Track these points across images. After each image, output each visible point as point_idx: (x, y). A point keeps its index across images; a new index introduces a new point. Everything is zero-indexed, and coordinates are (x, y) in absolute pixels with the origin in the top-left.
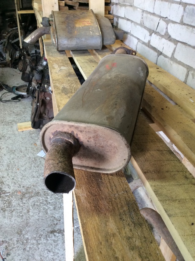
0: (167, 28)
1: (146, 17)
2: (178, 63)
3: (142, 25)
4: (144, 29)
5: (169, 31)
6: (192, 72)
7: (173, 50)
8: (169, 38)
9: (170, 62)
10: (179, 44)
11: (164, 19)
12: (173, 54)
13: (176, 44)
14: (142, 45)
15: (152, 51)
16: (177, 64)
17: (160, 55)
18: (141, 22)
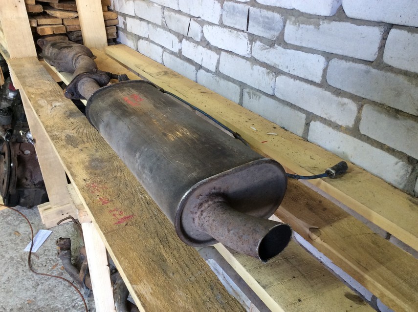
0: (202, 32)
1: (170, 17)
2: (226, 79)
3: (165, 27)
4: (169, 33)
5: (206, 36)
6: (247, 90)
7: (217, 61)
8: (208, 45)
9: (215, 77)
10: (223, 53)
11: (196, 19)
12: (217, 67)
13: (219, 54)
14: (170, 55)
15: (187, 64)
16: (226, 81)
17: (200, 69)
18: (162, 23)
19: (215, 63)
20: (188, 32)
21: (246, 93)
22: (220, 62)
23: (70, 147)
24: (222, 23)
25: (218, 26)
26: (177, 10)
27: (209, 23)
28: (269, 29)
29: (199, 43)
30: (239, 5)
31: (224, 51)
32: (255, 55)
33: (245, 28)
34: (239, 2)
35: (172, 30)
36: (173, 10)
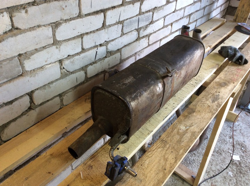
2: (126, 60)
6: (138, 54)
7: (120, 56)
10: (123, 49)
19: (120, 58)
20: (95, 58)
21: (137, 56)
22: (122, 55)
23: (220, 97)
24: (123, 34)
25: (119, 37)
26: (80, 51)
27: (113, 40)
28: (148, 20)
29: (106, 57)
30: (133, 19)
31: (123, 47)
32: (141, 36)
33: (137, 28)
34: (133, 17)
35: (76, 70)
36: (76, 54)
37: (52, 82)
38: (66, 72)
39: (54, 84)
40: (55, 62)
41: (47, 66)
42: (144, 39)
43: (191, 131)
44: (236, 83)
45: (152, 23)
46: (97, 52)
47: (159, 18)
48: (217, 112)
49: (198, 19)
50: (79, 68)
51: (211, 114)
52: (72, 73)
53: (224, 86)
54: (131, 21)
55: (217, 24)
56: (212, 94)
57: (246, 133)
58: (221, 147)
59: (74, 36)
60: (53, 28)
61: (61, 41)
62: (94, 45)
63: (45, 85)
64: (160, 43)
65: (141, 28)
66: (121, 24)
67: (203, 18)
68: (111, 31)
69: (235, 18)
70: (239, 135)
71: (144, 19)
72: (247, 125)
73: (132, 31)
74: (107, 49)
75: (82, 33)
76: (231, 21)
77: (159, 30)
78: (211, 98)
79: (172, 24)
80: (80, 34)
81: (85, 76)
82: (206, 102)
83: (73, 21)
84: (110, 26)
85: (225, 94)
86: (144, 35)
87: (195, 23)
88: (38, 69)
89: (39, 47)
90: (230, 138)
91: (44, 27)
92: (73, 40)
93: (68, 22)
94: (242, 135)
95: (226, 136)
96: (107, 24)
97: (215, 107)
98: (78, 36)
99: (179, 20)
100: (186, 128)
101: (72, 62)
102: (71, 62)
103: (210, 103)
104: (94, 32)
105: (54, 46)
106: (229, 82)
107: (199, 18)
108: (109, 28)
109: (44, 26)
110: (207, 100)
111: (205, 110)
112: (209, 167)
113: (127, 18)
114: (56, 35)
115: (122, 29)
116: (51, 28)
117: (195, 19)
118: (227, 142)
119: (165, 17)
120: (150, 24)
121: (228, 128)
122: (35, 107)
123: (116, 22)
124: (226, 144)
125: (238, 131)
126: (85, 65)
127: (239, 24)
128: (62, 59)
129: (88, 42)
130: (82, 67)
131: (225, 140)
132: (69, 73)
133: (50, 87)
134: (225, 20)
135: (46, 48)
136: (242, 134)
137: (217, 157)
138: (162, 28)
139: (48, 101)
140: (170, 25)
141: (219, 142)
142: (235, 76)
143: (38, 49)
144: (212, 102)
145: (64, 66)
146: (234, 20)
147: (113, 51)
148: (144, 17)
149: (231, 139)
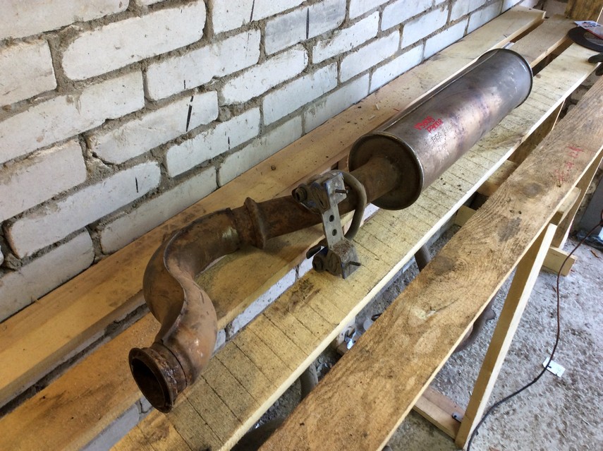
6: (310, 108)
7: (259, 116)
10: (267, 98)
12: (261, 125)
16: (278, 128)
19: (258, 122)
20: (188, 124)
21: (308, 114)
22: (264, 112)
23: (523, 224)
24: (264, 57)
25: (254, 66)
26: (141, 107)
27: (236, 75)
28: (335, 18)
29: (218, 121)
30: (293, 14)
31: (267, 92)
32: (316, 60)
33: (304, 38)
34: (292, 10)
35: (132, 159)
36: (128, 115)
37: (63, 195)
38: (102, 164)
39: (70, 199)
40: (68, 140)
41: (44, 152)
42: (326, 68)
43: (442, 321)
44: (565, 186)
45: (345, 24)
46: (191, 108)
47: (366, 11)
48: (511, 267)
49: (473, 12)
50: (142, 153)
51: (495, 274)
52: (121, 167)
53: (533, 196)
54: (285, 21)
55: (522, 26)
56: (502, 217)
57: (591, 303)
58: (528, 339)
59: (118, 68)
60: (53, 46)
61: (82, 81)
62: (182, 89)
63: (42, 204)
64: (370, 77)
65: (315, 39)
66: (259, 31)
67: (487, 8)
68: (231, 50)
69: (570, 8)
70: (575, 307)
71: (324, 13)
72: (595, 282)
73: (290, 48)
74: (220, 98)
75: (144, 57)
76: (558, 16)
77: (367, 42)
78: (498, 229)
79: (401, 27)
80: (136, 60)
81: (160, 174)
82: (483, 240)
83: (112, 25)
84: (225, 35)
85: (535, 216)
86: (326, 58)
87: (464, 23)
88: (16, 161)
89: (13, 102)
90: (552, 317)
91: (25, 45)
92: (117, 76)
93: (98, 27)
94: (582, 308)
95: (542, 311)
96: (217, 29)
97: (507, 254)
98: (130, 65)
99: (421, 15)
100: (429, 315)
101: (120, 139)
102: (115, 138)
103: (494, 241)
104: (178, 52)
105: (60, 97)
106: (547, 184)
107: (476, 10)
108: (222, 40)
109: (24, 40)
110: (487, 234)
111: (479, 264)
112: (497, 391)
113: (273, 14)
114: (63, 65)
115: (262, 42)
116: (46, 47)
117: (465, 13)
118: (544, 327)
119: (383, 9)
120: (340, 28)
121: (548, 290)
122: (19, 264)
123: (243, 25)
124: (540, 331)
125: (572, 299)
126: (158, 145)
127: (580, 23)
128: (89, 131)
129: (163, 81)
130: (151, 151)
131: (538, 322)
132: (113, 168)
133: (57, 209)
134: (542, 14)
135: (37, 103)
136: (582, 305)
137: (517, 365)
138: (376, 37)
139: (56, 245)
140: (396, 29)
141: (523, 326)
142: (562, 166)
143: (10, 106)
144: (501, 240)
145: (94, 149)
146: (566, 13)
147: (240, 104)
148: (324, 9)
149: (554, 319)
